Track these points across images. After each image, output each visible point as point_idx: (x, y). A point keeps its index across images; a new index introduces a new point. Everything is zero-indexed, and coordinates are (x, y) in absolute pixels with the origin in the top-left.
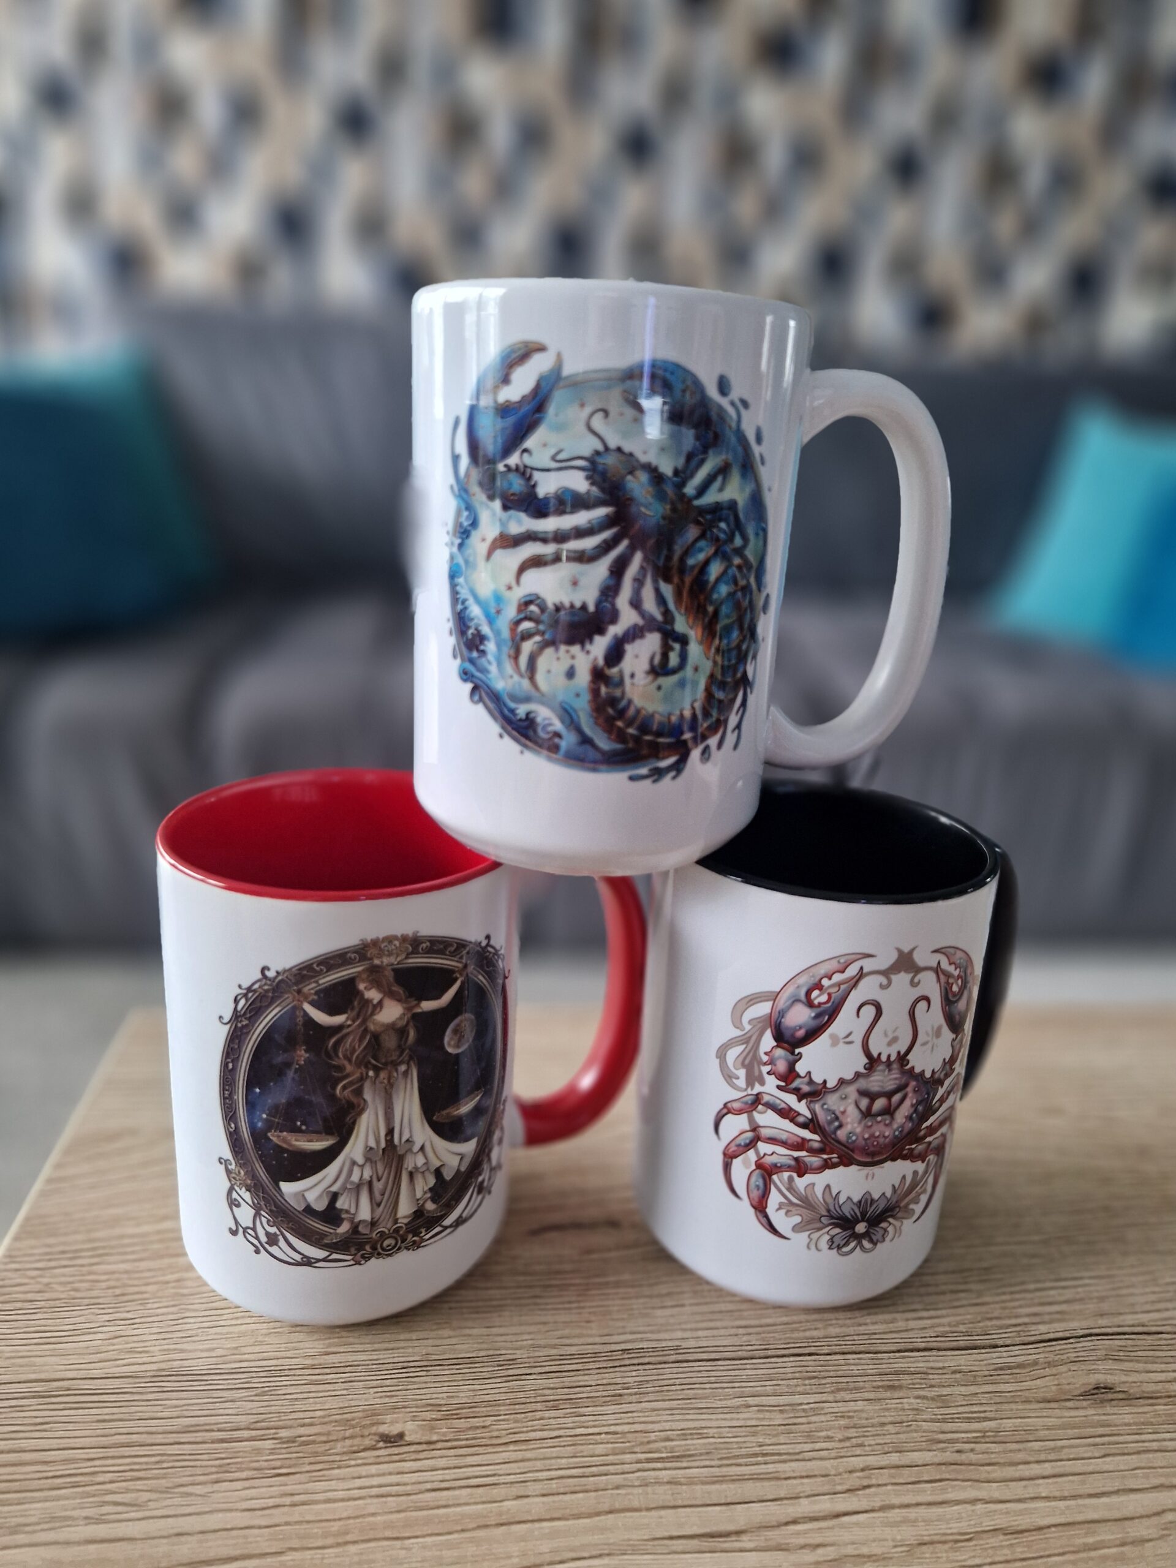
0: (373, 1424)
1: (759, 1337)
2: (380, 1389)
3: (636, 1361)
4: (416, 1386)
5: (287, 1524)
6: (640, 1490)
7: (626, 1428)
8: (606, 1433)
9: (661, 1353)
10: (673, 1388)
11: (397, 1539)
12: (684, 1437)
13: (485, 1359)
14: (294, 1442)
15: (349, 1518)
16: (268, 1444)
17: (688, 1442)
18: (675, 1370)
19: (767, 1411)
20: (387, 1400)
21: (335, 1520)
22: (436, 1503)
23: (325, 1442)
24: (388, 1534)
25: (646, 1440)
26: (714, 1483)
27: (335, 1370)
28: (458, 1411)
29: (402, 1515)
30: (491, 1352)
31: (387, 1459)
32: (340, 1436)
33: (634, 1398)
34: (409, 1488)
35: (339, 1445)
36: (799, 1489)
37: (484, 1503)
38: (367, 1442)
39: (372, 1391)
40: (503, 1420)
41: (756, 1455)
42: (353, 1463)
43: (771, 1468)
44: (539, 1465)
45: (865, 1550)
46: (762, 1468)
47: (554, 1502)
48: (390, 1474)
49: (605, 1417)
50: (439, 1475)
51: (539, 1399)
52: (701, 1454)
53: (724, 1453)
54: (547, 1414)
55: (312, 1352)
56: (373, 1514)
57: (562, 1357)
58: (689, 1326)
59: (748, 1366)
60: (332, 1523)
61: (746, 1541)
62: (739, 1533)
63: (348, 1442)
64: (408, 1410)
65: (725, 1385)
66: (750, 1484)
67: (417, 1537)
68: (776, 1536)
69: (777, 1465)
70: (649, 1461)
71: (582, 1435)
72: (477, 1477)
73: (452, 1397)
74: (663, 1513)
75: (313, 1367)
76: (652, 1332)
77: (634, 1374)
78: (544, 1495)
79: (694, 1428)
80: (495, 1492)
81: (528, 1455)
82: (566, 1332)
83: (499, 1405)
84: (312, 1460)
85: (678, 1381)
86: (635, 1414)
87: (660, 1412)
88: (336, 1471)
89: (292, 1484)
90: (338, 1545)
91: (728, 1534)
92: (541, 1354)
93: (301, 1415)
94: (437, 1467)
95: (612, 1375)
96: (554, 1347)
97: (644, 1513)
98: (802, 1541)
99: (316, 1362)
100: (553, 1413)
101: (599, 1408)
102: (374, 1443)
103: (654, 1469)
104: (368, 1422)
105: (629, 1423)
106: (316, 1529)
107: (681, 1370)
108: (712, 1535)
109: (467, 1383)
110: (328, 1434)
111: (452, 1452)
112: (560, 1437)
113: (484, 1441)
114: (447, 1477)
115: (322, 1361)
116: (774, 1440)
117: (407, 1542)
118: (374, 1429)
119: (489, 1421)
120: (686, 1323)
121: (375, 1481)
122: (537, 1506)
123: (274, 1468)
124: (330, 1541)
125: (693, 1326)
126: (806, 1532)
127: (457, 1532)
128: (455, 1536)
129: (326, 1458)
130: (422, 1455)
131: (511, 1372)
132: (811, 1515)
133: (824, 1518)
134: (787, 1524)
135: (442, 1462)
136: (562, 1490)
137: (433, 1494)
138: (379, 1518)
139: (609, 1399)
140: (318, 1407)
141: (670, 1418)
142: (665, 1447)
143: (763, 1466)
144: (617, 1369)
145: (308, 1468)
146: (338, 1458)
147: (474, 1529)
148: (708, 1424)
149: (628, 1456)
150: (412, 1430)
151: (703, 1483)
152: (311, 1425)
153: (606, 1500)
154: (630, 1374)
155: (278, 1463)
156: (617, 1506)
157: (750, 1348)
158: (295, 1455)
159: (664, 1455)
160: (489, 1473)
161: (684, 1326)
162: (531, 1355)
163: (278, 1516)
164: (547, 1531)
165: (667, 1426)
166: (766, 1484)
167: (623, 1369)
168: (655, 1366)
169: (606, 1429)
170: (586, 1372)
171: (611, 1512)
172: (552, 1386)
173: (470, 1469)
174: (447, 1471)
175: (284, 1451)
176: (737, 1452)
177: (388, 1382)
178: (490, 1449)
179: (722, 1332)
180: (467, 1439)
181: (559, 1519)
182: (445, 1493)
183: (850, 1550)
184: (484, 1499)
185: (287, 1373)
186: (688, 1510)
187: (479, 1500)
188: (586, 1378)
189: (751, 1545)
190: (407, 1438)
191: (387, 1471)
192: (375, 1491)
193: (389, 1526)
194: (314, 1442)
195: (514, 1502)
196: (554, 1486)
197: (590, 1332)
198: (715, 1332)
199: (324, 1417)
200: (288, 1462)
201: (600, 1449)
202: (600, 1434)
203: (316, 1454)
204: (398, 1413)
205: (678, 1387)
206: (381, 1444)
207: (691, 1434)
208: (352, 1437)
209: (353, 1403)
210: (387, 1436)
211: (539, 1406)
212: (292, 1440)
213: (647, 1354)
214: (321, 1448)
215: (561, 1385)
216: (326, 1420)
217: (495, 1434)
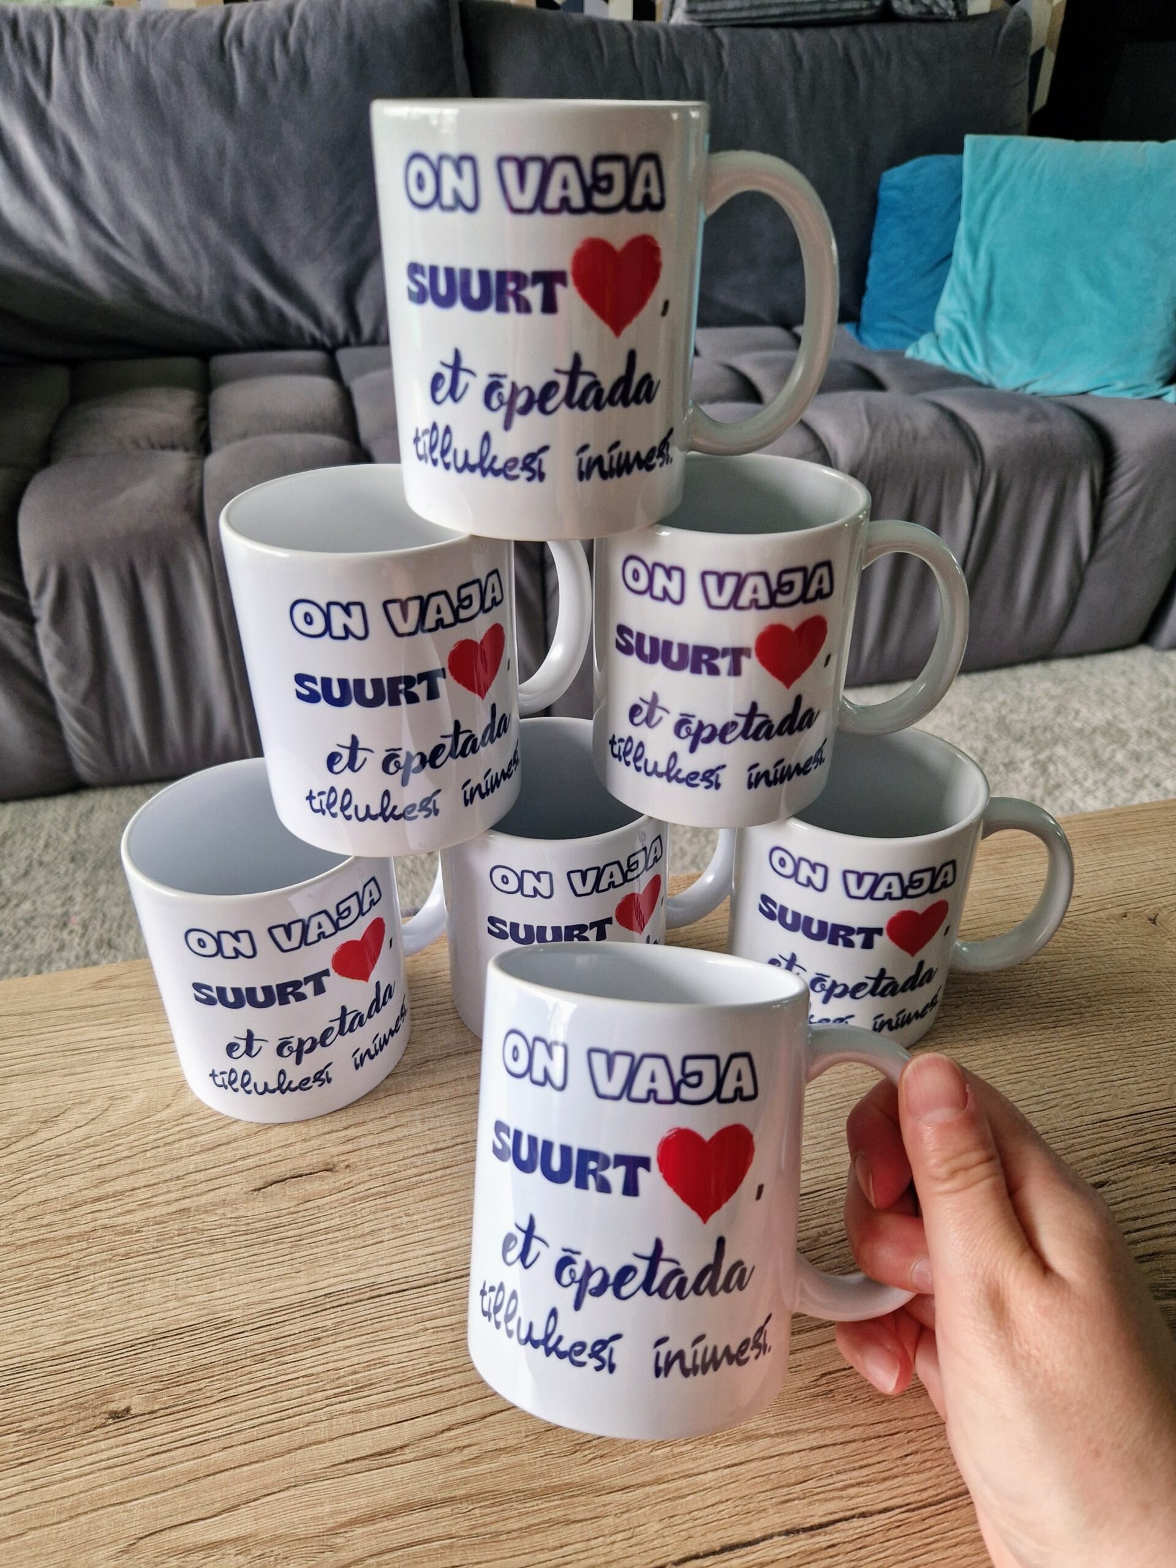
0: (103, 1404)
1: (443, 1261)
2: (110, 1370)
3: (335, 1304)
4: (143, 1362)
5: (28, 1507)
6: (326, 1423)
7: (320, 1369)
8: (303, 1377)
9: (358, 1292)
10: (365, 1323)
11: (121, 1503)
12: (368, 1368)
13: (204, 1325)
14: (35, 1431)
15: (81, 1492)
16: (13, 1437)
17: (373, 1372)
18: (368, 1307)
19: (441, 1331)
20: (117, 1379)
21: (68, 1497)
22: (155, 1466)
23: (62, 1427)
24: (114, 1500)
25: (337, 1376)
26: (387, 1406)
27: (71, 1358)
28: (177, 1379)
29: (126, 1481)
30: (210, 1317)
31: (115, 1433)
32: (75, 1420)
33: (330, 1340)
34: (133, 1456)
35: (74, 1427)
36: (458, 1398)
37: (194, 1459)
38: (99, 1421)
39: (104, 1372)
40: (217, 1380)
41: (426, 1373)
42: (85, 1442)
43: (437, 1383)
44: (243, 1416)
45: (502, 1444)
46: (431, 1385)
47: (254, 1448)
48: (117, 1446)
49: (304, 1362)
50: (158, 1440)
51: (249, 1355)
52: (381, 1382)
53: (399, 1377)
54: (254, 1368)
55: (51, 1344)
56: (101, 1486)
57: (273, 1310)
58: (385, 1262)
59: (430, 1292)
60: (66, 1500)
61: (408, 1454)
62: (401, 1447)
63: (82, 1424)
64: (135, 1385)
65: (409, 1313)
66: (418, 1401)
67: (137, 1499)
68: (432, 1444)
69: (442, 1380)
70: (336, 1395)
71: (282, 1382)
72: (191, 1437)
73: (173, 1366)
74: (343, 1440)
75: (53, 1358)
76: (352, 1273)
77: (333, 1316)
78: (245, 1443)
79: (378, 1359)
80: (205, 1448)
81: (236, 1408)
82: (278, 1285)
83: (214, 1367)
84: (51, 1445)
85: (369, 1317)
86: (330, 1354)
87: (353, 1348)
88: (71, 1452)
89: (32, 1470)
90: (72, 1518)
91: (394, 1450)
92: (254, 1311)
93: (41, 1405)
94: (157, 1434)
95: (314, 1321)
96: (265, 1302)
97: (328, 1444)
98: (452, 1445)
99: (54, 1353)
100: (259, 1366)
101: (300, 1354)
102: (104, 1421)
103: (340, 1403)
104: (100, 1403)
105: (323, 1364)
106: (52, 1507)
107: (373, 1305)
108: (380, 1454)
109: (188, 1350)
110: (65, 1419)
111: (171, 1418)
112: (263, 1387)
113: (199, 1403)
114: (165, 1441)
115: (60, 1352)
116: (443, 1357)
117: (129, 1504)
118: (104, 1408)
119: (203, 1383)
120: (382, 1259)
121: (104, 1455)
122: (239, 1453)
123: (17, 1459)
124: (63, 1516)
125: (388, 1261)
126: (456, 1437)
127: (170, 1488)
128: (170, 1492)
129: (62, 1442)
130: (145, 1425)
131: (226, 1333)
132: (464, 1420)
133: (473, 1421)
134: (443, 1432)
135: (162, 1429)
136: (261, 1436)
137: (153, 1458)
138: (106, 1488)
139: (309, 1343)
140: (57, 1395)
141: (359, 1352)
142: (352, 1381)
143: (431, 1383)
144: (319, 1314)
145: (47, 1453)
146: (73, 1439)
147: (185, 1484)
148: (390, 1352)
149: (320, 1394)
150: (137, 1404)
151: (379, 1407)
152: (51, 1413)
153: (297, 1439)
154: (329, 1317)
155: (22, 1453)
156: (306, 1441)
157: (435, 1274)
158: (35, 1444)
159: (349, 1388)
160: (200, 1431)
161: (381, 1262)
162: (246, 1313)
163: (21, 1501)
164: (245, 1474)
165: (355, 1360)
166: (431, 1398)
167: (324, 1313)
168: (351, 1306)
169: (303, 1373)
170: (292, 1322)
171: (300, 1448)
172: (261, 1340)
173: (185, 1430)
174: (166, 1436)
175: (26, 1441)
176: (410, 1374)
177: (118, 1362)
178: (203, 1410)
179: (412, 1262)
180: (184, 1404)
181: (257, 1462)
182: (163, 1456)
183: (491, 1446)
184: (196, 1456)
185: (29, 1368)
186: (364, 1434)
187: (190, 1457)
188: (291, 1327)
189: (411, 1456)
190: (132, 1412)
191: (114, 1445)
192: (103, 1464)
193: (116, 1492)
194: (52, 1429)
195: (221, 1453)
196: (255, 1433)
197: (298, 1281)
198: (406, 1264)
199: (61, 1405)
200: (30, 1451)
201: (297, 1392)
202: (298, 1378)
203: (54, 1439)
204: (127, 1389)
205: (369, 1322)
206: (110, 1421)
207: (375, 1364)
208: (85, 1419)
209: (87, 1387)
210: (116, 1412)
211: (248, 1362)
212: (32, 1431)
213: (346, 1295)
214: (60, 1432)
215: (268, 1338)
216: (63, 1406)
217: (208, 1394)
